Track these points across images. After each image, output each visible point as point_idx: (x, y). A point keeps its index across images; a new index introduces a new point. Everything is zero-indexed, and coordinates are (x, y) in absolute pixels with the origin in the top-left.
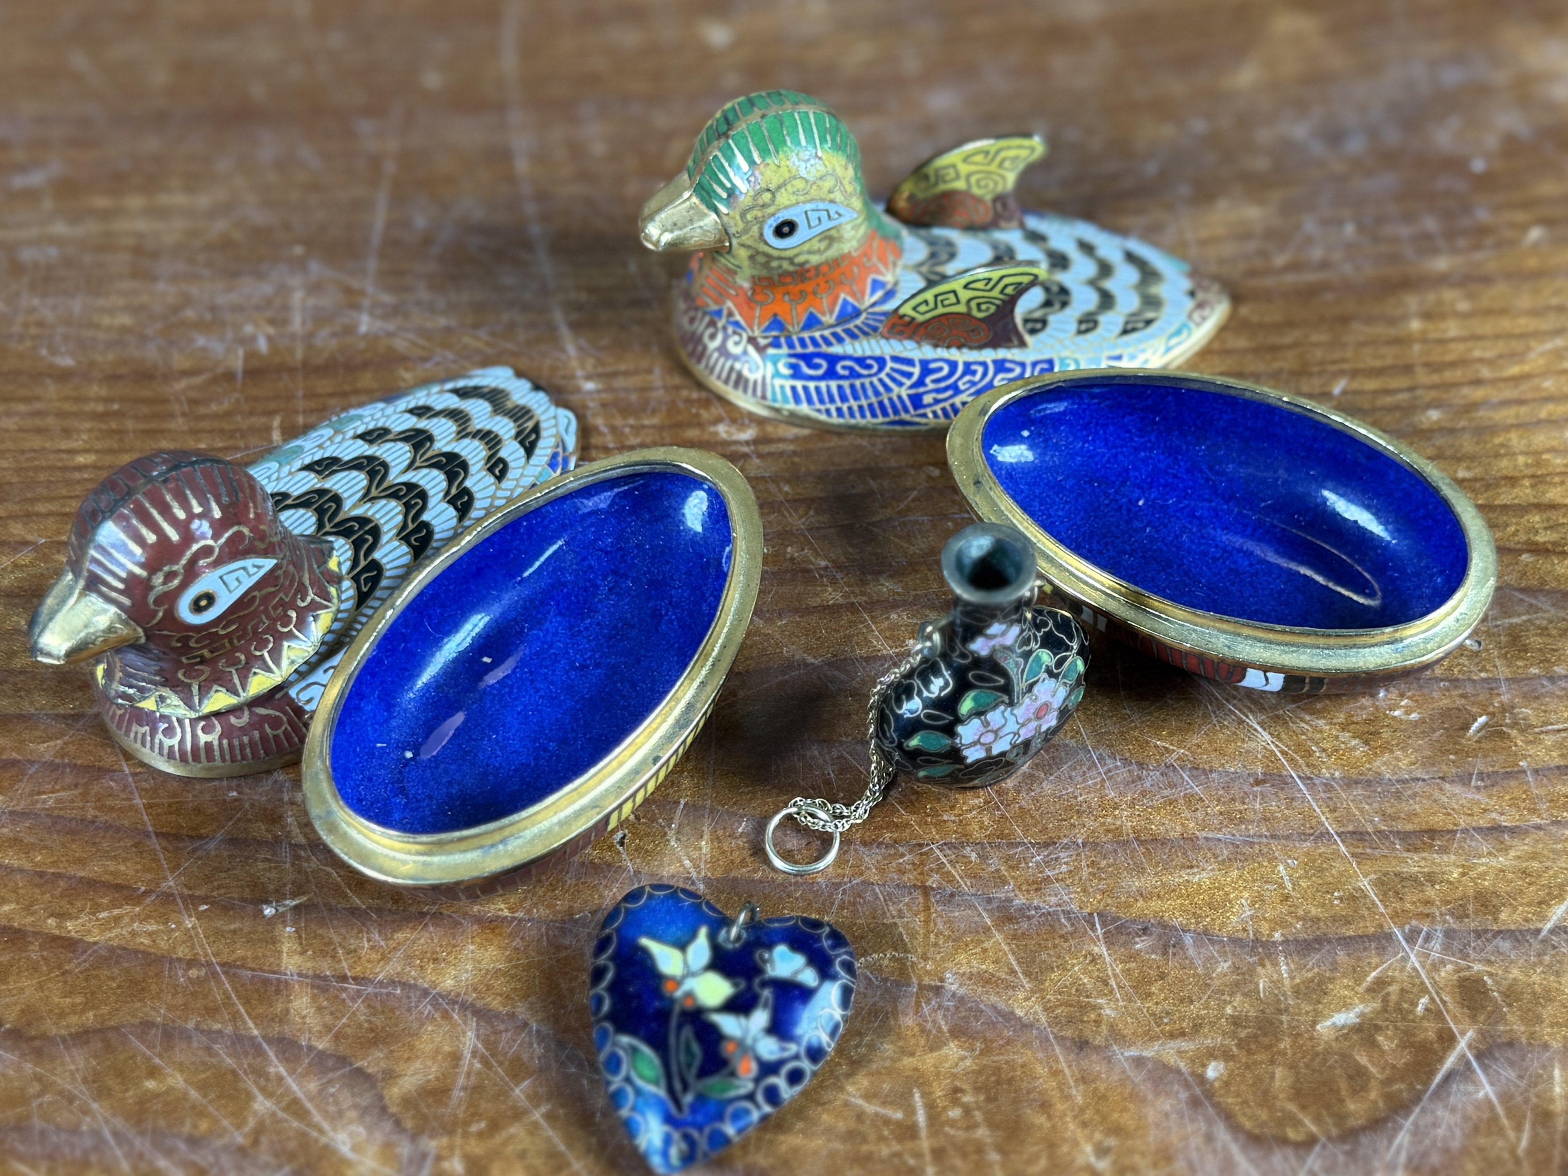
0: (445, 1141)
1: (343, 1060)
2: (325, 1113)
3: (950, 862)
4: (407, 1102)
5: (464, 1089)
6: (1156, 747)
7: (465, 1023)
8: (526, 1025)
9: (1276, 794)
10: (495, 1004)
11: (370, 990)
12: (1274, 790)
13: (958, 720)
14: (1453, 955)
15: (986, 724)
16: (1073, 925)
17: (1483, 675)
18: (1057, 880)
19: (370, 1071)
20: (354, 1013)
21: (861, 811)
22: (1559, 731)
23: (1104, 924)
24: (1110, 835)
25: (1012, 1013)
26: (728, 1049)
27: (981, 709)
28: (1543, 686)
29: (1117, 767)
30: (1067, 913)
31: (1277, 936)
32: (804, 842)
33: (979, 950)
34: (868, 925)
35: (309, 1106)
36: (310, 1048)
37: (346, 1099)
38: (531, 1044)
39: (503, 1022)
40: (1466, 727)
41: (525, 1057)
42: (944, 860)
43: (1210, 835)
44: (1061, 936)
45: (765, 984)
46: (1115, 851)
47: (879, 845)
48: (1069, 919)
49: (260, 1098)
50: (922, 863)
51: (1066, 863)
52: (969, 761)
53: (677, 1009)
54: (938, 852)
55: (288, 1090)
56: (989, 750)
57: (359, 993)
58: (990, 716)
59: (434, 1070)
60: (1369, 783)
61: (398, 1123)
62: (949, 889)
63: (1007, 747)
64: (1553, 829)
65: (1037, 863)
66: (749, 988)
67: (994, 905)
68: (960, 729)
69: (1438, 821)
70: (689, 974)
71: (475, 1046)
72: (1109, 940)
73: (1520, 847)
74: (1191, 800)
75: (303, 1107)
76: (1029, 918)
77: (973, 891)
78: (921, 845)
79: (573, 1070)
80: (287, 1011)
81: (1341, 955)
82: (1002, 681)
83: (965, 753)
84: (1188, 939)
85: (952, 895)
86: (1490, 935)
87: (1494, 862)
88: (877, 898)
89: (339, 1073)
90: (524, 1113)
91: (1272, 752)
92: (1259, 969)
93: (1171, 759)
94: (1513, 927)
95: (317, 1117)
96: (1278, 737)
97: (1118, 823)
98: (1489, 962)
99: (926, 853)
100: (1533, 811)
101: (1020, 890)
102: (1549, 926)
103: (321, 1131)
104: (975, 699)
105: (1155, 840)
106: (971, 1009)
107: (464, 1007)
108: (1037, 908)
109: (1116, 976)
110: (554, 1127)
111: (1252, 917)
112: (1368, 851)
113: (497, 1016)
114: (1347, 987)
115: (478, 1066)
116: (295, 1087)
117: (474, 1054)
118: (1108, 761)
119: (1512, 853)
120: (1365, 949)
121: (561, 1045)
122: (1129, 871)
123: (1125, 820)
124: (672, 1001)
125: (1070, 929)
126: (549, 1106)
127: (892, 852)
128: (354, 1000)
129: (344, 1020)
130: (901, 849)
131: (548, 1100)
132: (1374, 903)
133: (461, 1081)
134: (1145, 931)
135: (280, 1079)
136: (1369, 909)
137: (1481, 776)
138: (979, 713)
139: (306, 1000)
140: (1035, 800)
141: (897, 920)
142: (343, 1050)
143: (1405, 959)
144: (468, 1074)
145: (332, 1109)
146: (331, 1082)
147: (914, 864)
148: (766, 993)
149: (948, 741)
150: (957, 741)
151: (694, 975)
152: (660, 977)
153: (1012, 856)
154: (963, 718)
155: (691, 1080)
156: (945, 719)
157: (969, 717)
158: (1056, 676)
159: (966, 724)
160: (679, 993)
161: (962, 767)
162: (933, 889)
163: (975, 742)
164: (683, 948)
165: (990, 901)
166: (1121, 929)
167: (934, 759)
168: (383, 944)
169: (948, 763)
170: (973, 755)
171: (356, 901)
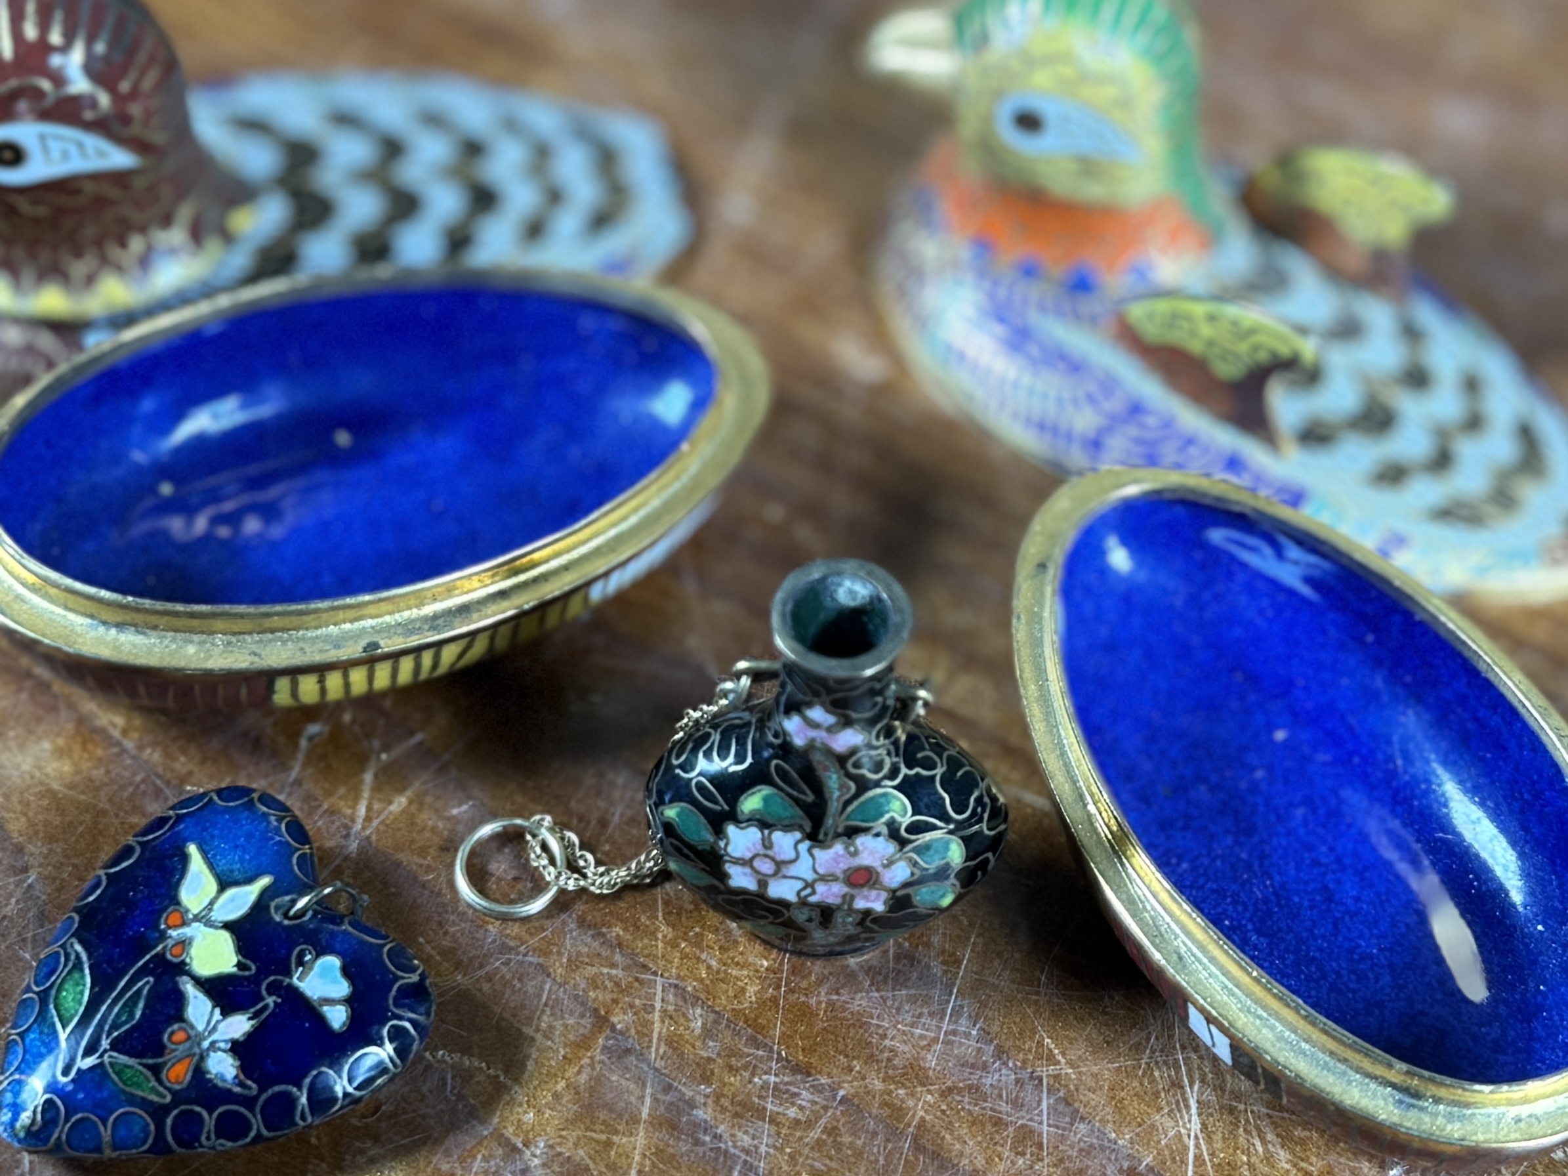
3: (664, 1011)
6: (1040, 1044)
8: (25, 870)
13: (732, 816)
15: (767, 844)
18: (772, 1121)
21: (608, 880)
24: (886, 1112)
26: (173, 1035)
27: (770, 820)
29: (967, 1035)
30: (748, 1170)
32: (513, 873)
33: (603, 1137)
34: (500, 1020)
42: (658, 1005)
45: (273, 989)
46: (875, 1134)
47: (598, 935)
50: (628, 991)
51: (801, 1108)
52: (732, 884)
53: (158, 950)
54: (659, 988)
56: (763, 885)
58: (777, 836)
62: (632, 1043)
63: (791, 897)
65: (766, 1084)
66: (256, 980)
67: (669, 1098)
68: (731, 829)
70: (203, 918)
74: (1025, 1138)
76: (697, 1142)
77: (659, 1064)
78: (645, 969)
82: (810, 797)
83: (729, 869)
85: (628, 1051)
88: (539, 996)
91: (1186, 1148)
93: (1046, 1071)
97: (911, 1103)
99: (643, 982)
101: (717, 1101)
104: (766, 800)
105: (935, 1155)
108: (717, 1137)
118: (963, 1021)
123: (922, 1106)
124: (163, 936)
127: (606, 953)
130: (618, 957)
138: (764, 823)
141: (539, 1036)
147: (617, 985)
148: (270, 1001)
149: (710, 838)
150: (722, 844)
151: (209, 924)
152: (174, 900)
153: (742, 1055)
154: (741, 817)
155: (105, 1044)
156: (716, 802)
157: (749, 820)
158: (903, 843)
159: (742, 828)
160: (174, 933)
161: (722, 887)
162: (613, 1028)
163: (747, 863)
164: (224, 885)
165: (669, 1089)
167: (686, 850)
169: (704, 870)
170: (739, 878)
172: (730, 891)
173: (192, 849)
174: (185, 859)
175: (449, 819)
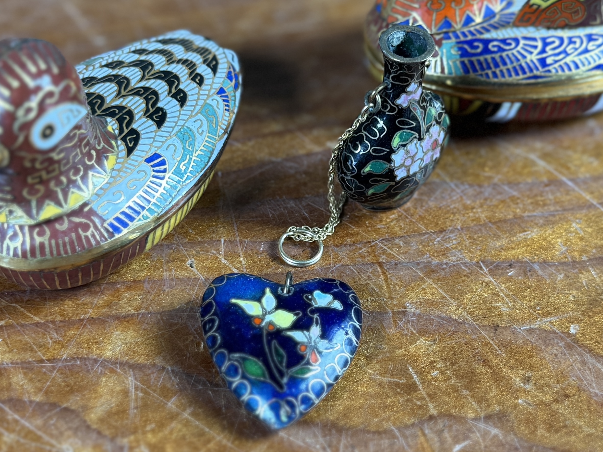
0: (132, 438)
1: (54, 405)
2: (52, 436)
3: (389, 248)
4: (102, 420)
5: (136, 408)
6: (485, 176)
7: (125, 373)
8: (164, 368)
9: (558, 190)
10: (141, 360)
11: (60, 364)
12: (556, 188)
13: (392, 151)
15: (408, 152)
16: (469, 269)
18: (453, 248)
19: (73, 408)
20: (54, 379)
21: (330, 229)
23: (487, 266)
24: (475, 222)
25: (451, 318)
26: (300, 349)
27: (404, 143)
29: (467, 189)
30: (465, 264)
31: (584, 258)
32: (301, 249)
33: (420, 289)
35: (40, 433)
36: (31, 402)
37: (62, 425)
38: (170, 378)
39: (149, 369)
41: (169, 385)
42: (385, 248)
43: (530, 214)
44: (465, 276)
45: (313, 312)
46: (480, 229)
47: (345, 245)
48: (466, 266)
49: (6, 433)
50: (374, 251)
51: (455, 239)
52: (398, 179)
53: (265, 332)
54: (380, 244)
55: (23, 427)
56: (408, 171)
57: (54, 368)
58: (409, 147)
59: (114, 402)
61: (99, 433)
62: (393, 262)
63: (417, 169)
65: (439, 241)
66: (305, 314)
67: (422, 266)
68: (393, 157)
70: (267, 313)
71: (135, 385)
72: (492, 273)
74: (513, 199)
75: (35, 434)
76: (443, 269)
77: (407, 261)
78: (369, 242)
79: (200, 387)
80: (10, 384)
82: (415, 124)
83: (397, 173)
84: (536, 267)
85: (396, 264)
89: (54, 412)
90: (178, 414)
92: (580, 275)
93: (496, 180)
95: (46, 438)
96: (550, 163)
97: (477, 215)
99: (374, 246)
101: (434, 256)
103: (52, 446)
104: (401, 137)
105: (500, 221)
106: (426, 319)
107: (122, 364)
108: (446, 264)
109: (502, 290)
110: (198, 420)
111: (566, 251)
113: (144, 366)
115: (141, 395)
116: (27, 424)
117: (136, 388)
118: (461, 186)
121: (189, 375)
122: (492, 238)
123: (481, 214)
124: (261, 329)
125: (469, 271)
126: (192, 409)
127: (354, 247)
128: (51, 372)
129: (48, 383)
130: (359, 246)
131: (190, 406)
133: (133, 404)
134: (510, 265)
135: (16, 421)
138: (404, 146)
139: (21, 376)
140: (427, 211)
141: (369, 282)
142: (53, 399)
144: (136, 400)
145: (55, 432)
146: (50, 418)
147: (369, 252)
148: (316, 316)
149: (387, 166)
151: (270, 313)
152: (249, 318)
153: (424, 240)
154: (395, 149)
155: (284, 369)
156: (384, 151)
157: (398, 148)
158: (440, 123)
159: (397, 154)
160: (263, 324)
161: (394, 183)
162: (384, 262)
163: (402, 165)
164: (259, 300)
165: (418, 264)
166: (497, 267)
167: (379, 179)
168: (60, 339)
169: (387, 181)
170: (400, 174)
171: (37, 319)
172: (397, 183)
173: (234, 301)
174: (235, 305)
175: (263, 252)
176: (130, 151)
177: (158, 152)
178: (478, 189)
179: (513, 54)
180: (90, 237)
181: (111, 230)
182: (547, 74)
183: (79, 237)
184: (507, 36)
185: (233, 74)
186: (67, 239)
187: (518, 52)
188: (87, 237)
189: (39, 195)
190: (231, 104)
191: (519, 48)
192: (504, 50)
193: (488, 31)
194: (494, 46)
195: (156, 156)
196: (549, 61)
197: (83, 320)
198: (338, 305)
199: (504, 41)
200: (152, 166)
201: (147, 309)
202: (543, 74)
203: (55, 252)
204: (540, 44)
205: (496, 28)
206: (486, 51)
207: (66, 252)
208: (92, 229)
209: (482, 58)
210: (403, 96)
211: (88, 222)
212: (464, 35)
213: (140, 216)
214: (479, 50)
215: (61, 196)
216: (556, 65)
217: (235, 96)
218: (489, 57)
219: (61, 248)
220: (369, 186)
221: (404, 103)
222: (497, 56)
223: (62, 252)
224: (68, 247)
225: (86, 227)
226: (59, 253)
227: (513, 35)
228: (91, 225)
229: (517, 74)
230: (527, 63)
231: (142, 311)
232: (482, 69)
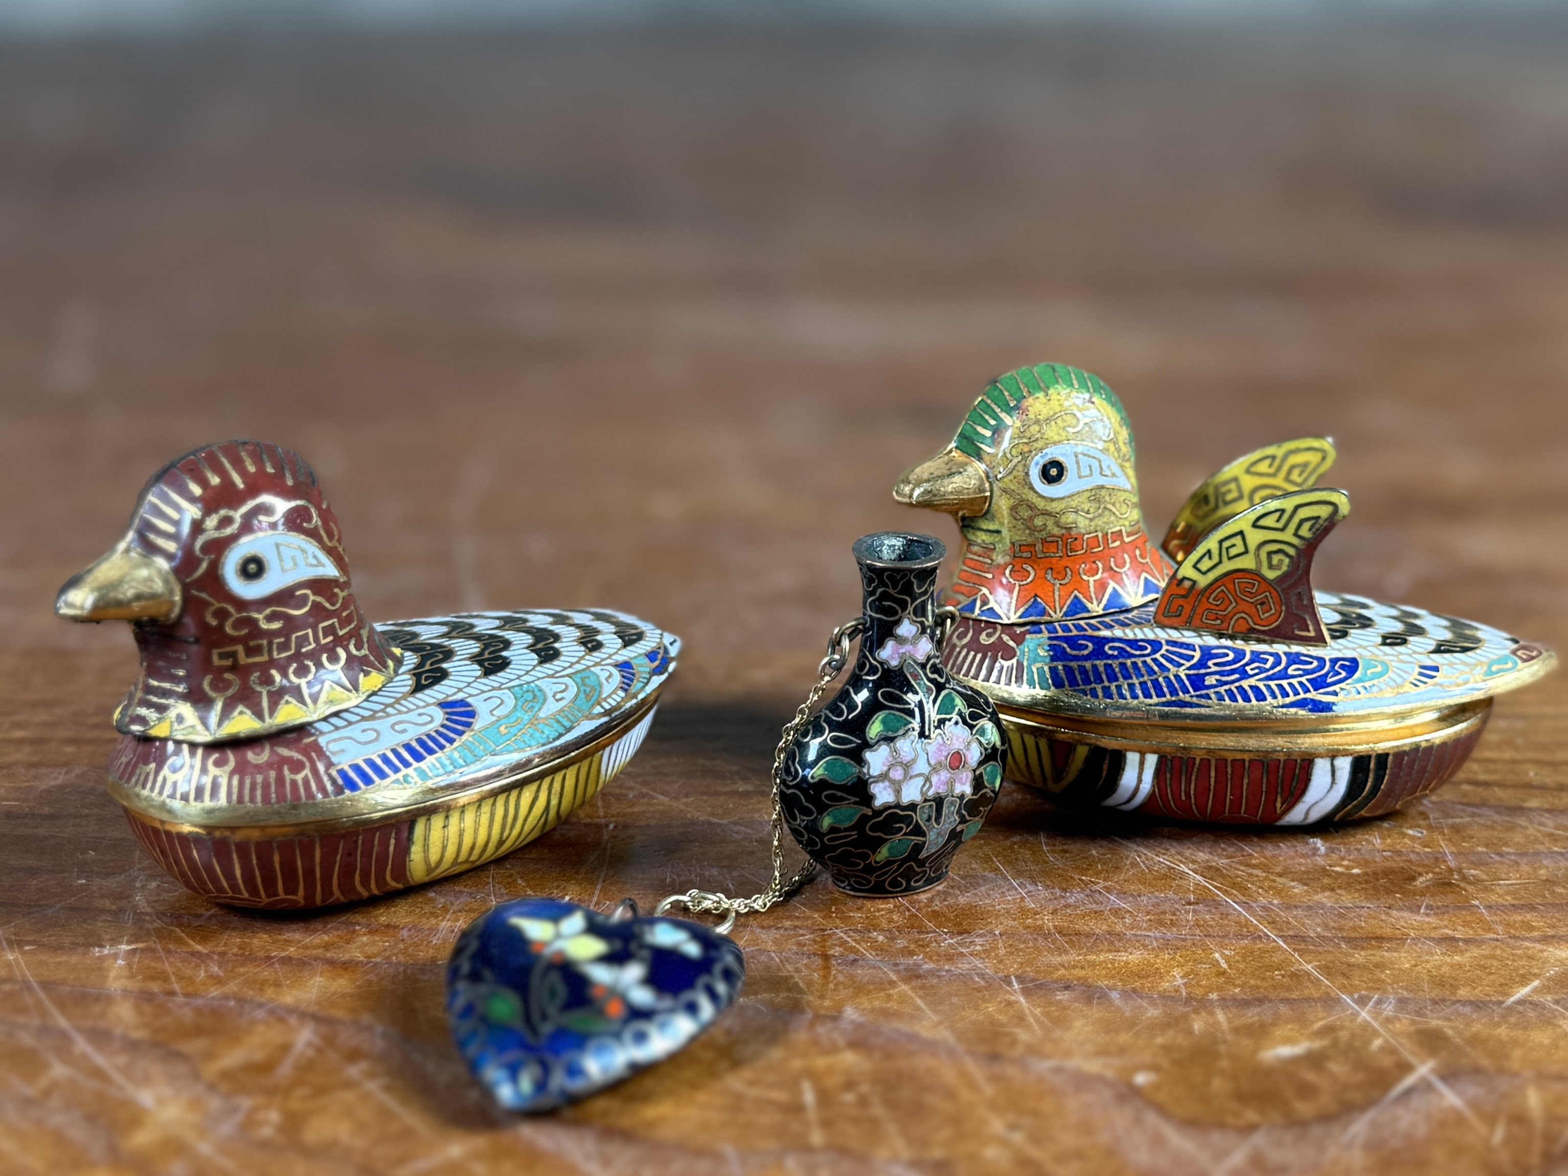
0: (261, 1100)
1: (159, 1045)
2: (131, 1079)
3: (855, 940)
4: (226, 1074)
5: (292, 1067)
6: (1081, 880)
7: (302, 1024)
8: (370, 1028)
9: (1210, 911)
11: (201, 1002)
12: (1207, 909)
13: (866, 745)
14: (1408, 1013)
15: (896, 753)
16: (987, 982)
17: (1427, 850)
18: (971, 955)
19: (187, 1052)
20: (179, 1016)
21: (759, 903)
22: (1512, 885)
23: (1021, 983)
24: (1030, 930)
25: (917, 1035)
26: (594, 992)
27: (890, 735)
28: (1491, 858)
29: (1037, 890)
30: (982, 976)
31: (1214, 996)
33: (882, 995)
34: (761, 976)
35: (113, 1073)
36: (123, 1037)
37: (157, 1069)
38: (373, 1040)
39: (345, 1025)
40: (1414, 879)
41: (365, 1048)
42: (849, 939)
43: (1139, 933)
44: (974, 989)
45: (642, 948)
46: (1035, 939)
47: (778, 928)
48: (983, 978)
49: (59, 1067)
50: (824, 941)
51: (982, 945)
52: (878, 803)
53: (543, 963)
54: (841, 934)
55: (91, 1063)
56: (898, 792)
58: (900, 744)
60: (1310, 908)
61: (211, 1086)
62: (852, 957)
63: (918, 797)
64: (1512, 942)
65: (950, 944)
66: (626, 948)
67: (901, 967)
68: (868, 755)
69: (1387, 931)
70: (560, 938)
71: (310, 1040)
72: (1026, 992)
73: (1475, 952)
74: (1116, 912)
75: (105, 1074)
76: (939, 976)
77: (878, 959)
78: (823, 930)
79: (417, 1057)
80: (104, 1013)
81: (1283, 1009)
83: (874, 790)
84: (1115, 995)
85: (854, 960)
86: (1448, 1003)
87: (1448, 959)
88: (772, 959)
89: (154, 1053)
90: (357, 1084)
91: (1205, 887)
92: (1193, 1016)
93: (1097, 887)
94: (1472, 999)
95: (119, 1080)
96: (1211, 879)
97: (1040, 923)
98: (1449, 1019)
99: (829, 935)
100: (1489, 930)
101: (930, 959)
102: (1512, 999)
103: (122, 1090)
104: (884, 722)
105: (1078, 934)
106: (871, 1031)
107: (304, 1015)
108: (948, 971)
109: (1034, 1016)
110: (389, 1095)
111: (1185, 984)
112: (1311, 947)
113: (339, 1021)
114: (1292, 1030)
115: (311, 1053)
116: (100, 1061)
117: (308, 1045)
118: (1029, 886)
119: (1468, 954)
120: (1310, 1007)
121: (407, 1041)
122: (1049, 950)
123: (1048, 921)
124: (539, 957)
125: (984, 984)
126: (386, 1080)
127: (792, 932)
128: (180, 1008)
129: (167, 1020)
130: (801, 932)
131: (385, 1076)
132: (1318, 979)
133: (290, 1062)
134: (1067, 988)
135: (84, 1055)
136: (1313, 982)
137: (1429, 907)
138: (889, 740)
139: (127, 1007)
141: (793, 974)
142: (160, 1038)
143: (1356, 1014)
144: (299, 1058)
145: (139, 1075)
146: (143, 1058)
147: (814, 941)
148: (643, 954)
149: (855, 770)
150: (865, 770)
151: (566, 938)
152: (527, 942)
153: (923, 939)
154: (872, 742)
155: (552, 1013)
156: (851, 742)
157: (878, 742)
158: (971, 727)
159: (874, 751)
160: (546, 951)
161: (869, 812)
162: (834, 956)
163: (884, 777)
164: (555, 921)
165: (896, 965)
166: (1040, 986)
167: (839, 794)
168: (221, 974)
169: (855, 803)
170: (882, 795)
171: (199, 948)
172: (877, 813)
173: (513, 920)
176: (418, 688)
177: (470, 700)
178: (1058, 892)
179: (1144, 662)
180: (300, 782)
181: (340, 781)
182: (1203, 701)
183: (280, 780)
184: (1140, 636)
185: (660, 656)
186: (259, 779)
187: (1155, 660)
188: (294, 783)
189: (230, 692)
190: (637, 686)
191: (1158, 656)
192: (1131, 656)
193: (1109, 627)
194: (1111, 648)
195: (462, 703)
196: (1210, 680)
197: (273, 958)
198: (692, 949)
199: (1133, 643)
200: (447, 713)
201: (388, 958)
202: (1195, 700)
203: (235, 797)
204: (1197, 655)
205: (1124, 625)
206: (1099, 653)
207: (252, 799)
208: (307, 772)
209: (1088, 665)
210: (890, 645)
211: (304, 759)
212: (1066, 629)
213: (400, 776)
214: (1086, 652)
215: (265, 703)
216: (1222, 689)
217: (649, 680)
218: (1100, 663)
219: (247, 792)
220: (822, 809)
221: (892, 658)
222: (1115, 664)
223: (247, 798)
224: (259, 793)
225: (297, 767)
226: (240, 800)
227: (1151, 636)
228: (308, 764)
229: (1147, 695)
230: (1167, 678)
231: (378, 960)
232: (1087, 681)
